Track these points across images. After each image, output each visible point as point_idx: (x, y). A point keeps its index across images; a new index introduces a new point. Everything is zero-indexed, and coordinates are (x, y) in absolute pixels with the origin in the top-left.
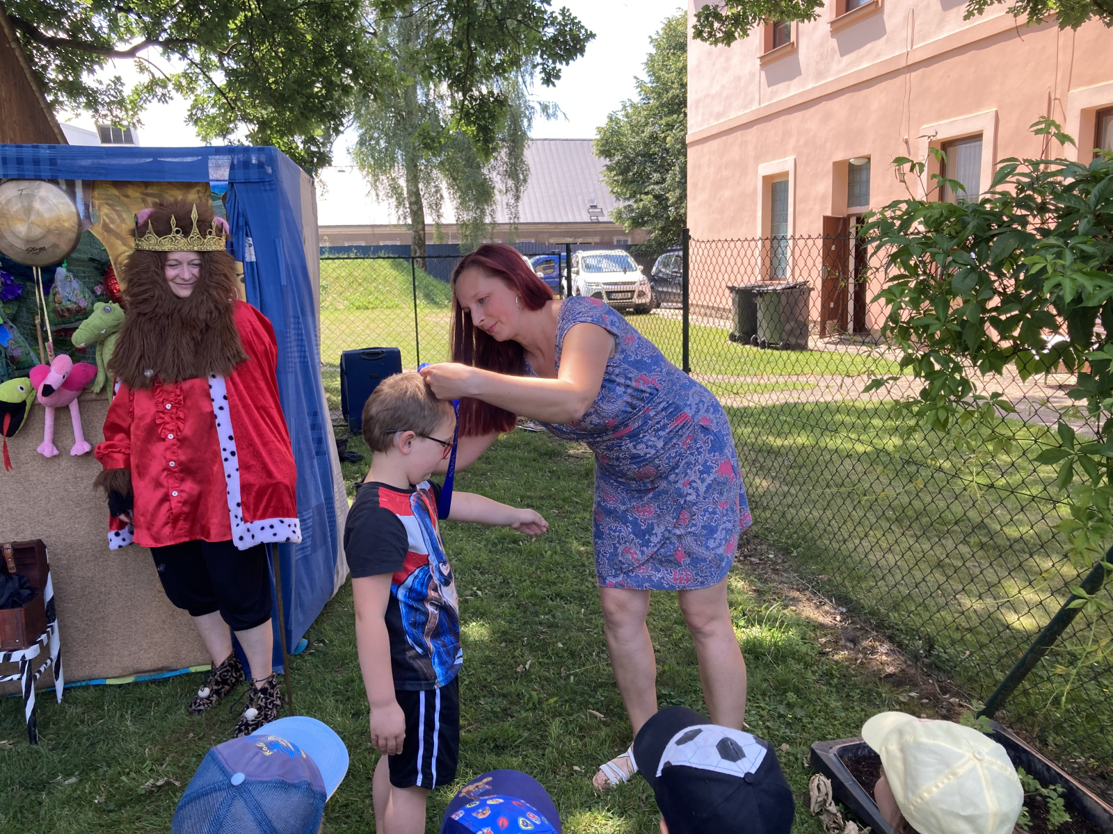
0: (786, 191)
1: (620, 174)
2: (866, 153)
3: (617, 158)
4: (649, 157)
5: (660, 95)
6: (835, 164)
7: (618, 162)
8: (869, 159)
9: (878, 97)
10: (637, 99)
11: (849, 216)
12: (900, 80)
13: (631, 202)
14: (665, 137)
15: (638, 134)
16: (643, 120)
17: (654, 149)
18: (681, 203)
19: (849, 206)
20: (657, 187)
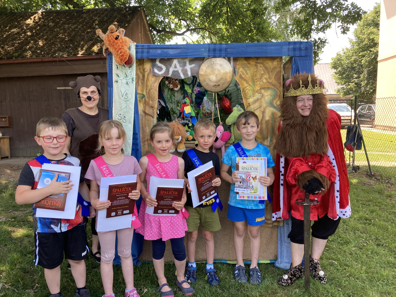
1: (339, 75)
3: (339, 69)
4: (353, 68)
5: (359, 44)
7: (339, 71)
10: (349, 46)
13: (344, 86)
14: (362, 60)
15: (348, 59)
16: (351, 54)
17: (355, 65)
18: (367, 86)
20: (356, 80)
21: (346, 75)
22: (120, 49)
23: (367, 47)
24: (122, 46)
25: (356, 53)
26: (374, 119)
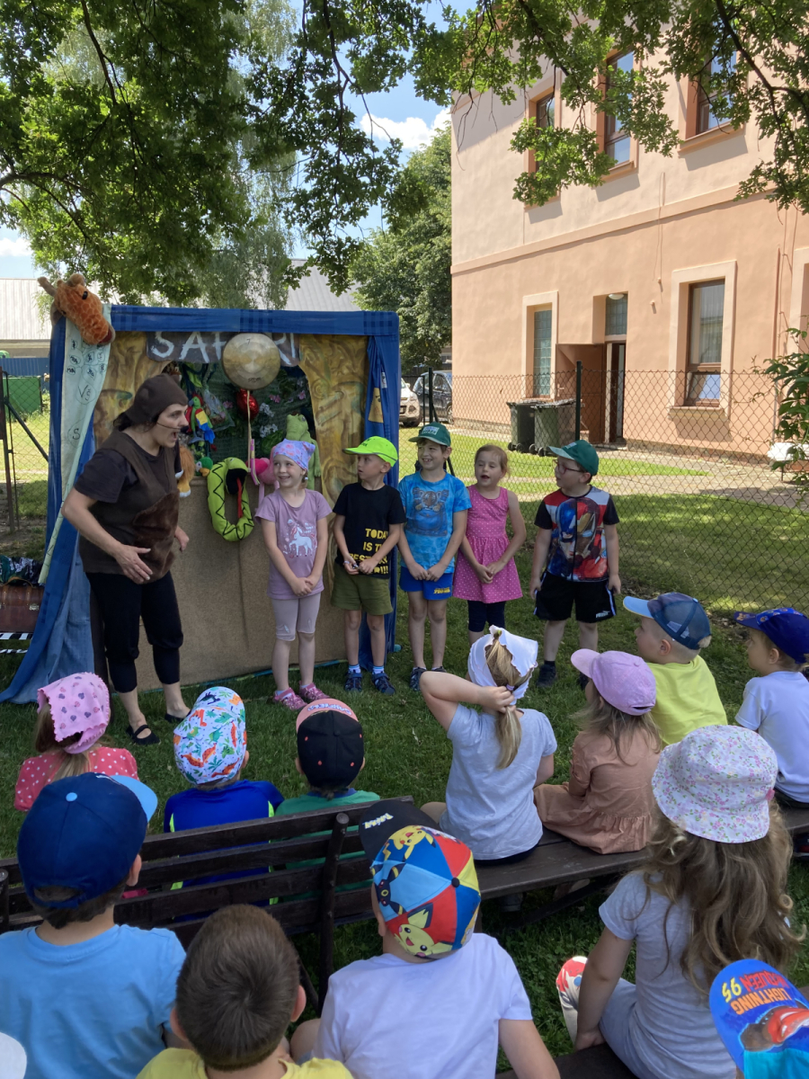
0: (550, 320)
1: (369, 297)
2: (624, 290)
3: (369, 281)
4: (399, 283)
6: (596, 298)
7: (369, 286)
8: (626, 295)
9: (634, 242)
11: (607, 343)
12: (654, 229)
14: (415, 264)
15: (387, 260)
16: (392, 247)
17: (402, 274)
18: (430, 325)
19: (606, 334)
20: (406, 310)
21: (385, 297)
22: (93, 317)
23: (426, 234)
24: (96, 311)
25: (402, 244)
26: (451, 404)
